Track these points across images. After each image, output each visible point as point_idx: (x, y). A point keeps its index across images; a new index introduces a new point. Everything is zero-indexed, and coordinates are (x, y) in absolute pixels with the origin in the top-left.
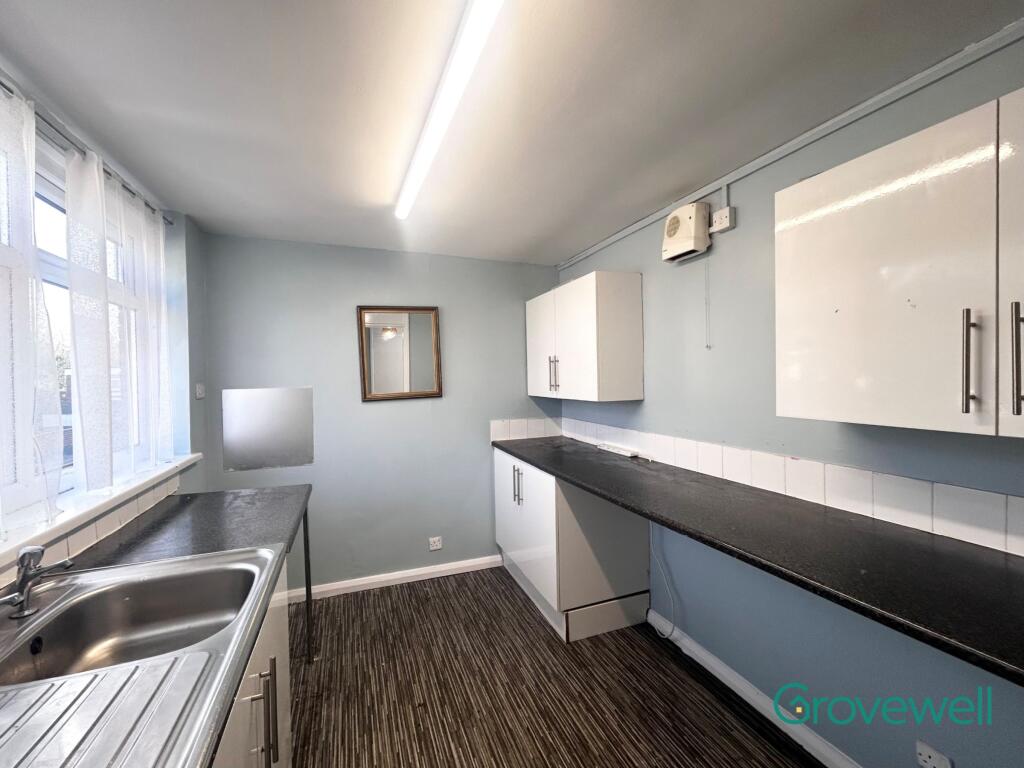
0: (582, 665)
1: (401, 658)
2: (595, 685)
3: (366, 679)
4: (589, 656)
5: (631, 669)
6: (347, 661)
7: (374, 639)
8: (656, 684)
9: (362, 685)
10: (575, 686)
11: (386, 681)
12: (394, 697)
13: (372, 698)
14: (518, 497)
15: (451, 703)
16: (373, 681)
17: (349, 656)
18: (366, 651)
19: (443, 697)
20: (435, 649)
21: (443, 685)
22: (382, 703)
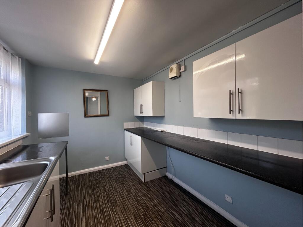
0: (148, 188)
1: (96, 191)
2: (151, 192)
3: (85, 198)
4: (150, 185)
5: (161, 187)
6: (79, 193)
7: (88, 186)
8: (167, 190)
9: (84, 199)
10: (146, 193)
11: (91, 197)
12: (93, 201)
13: (87, 202)
14: (131, 144)
15: (110, 201)
16: (87, 198)
17: (80, 192)
18: (85, 190)
19: (108, 200)
20: (106, 187)
21: (108, 197)
22: (90, 203)
